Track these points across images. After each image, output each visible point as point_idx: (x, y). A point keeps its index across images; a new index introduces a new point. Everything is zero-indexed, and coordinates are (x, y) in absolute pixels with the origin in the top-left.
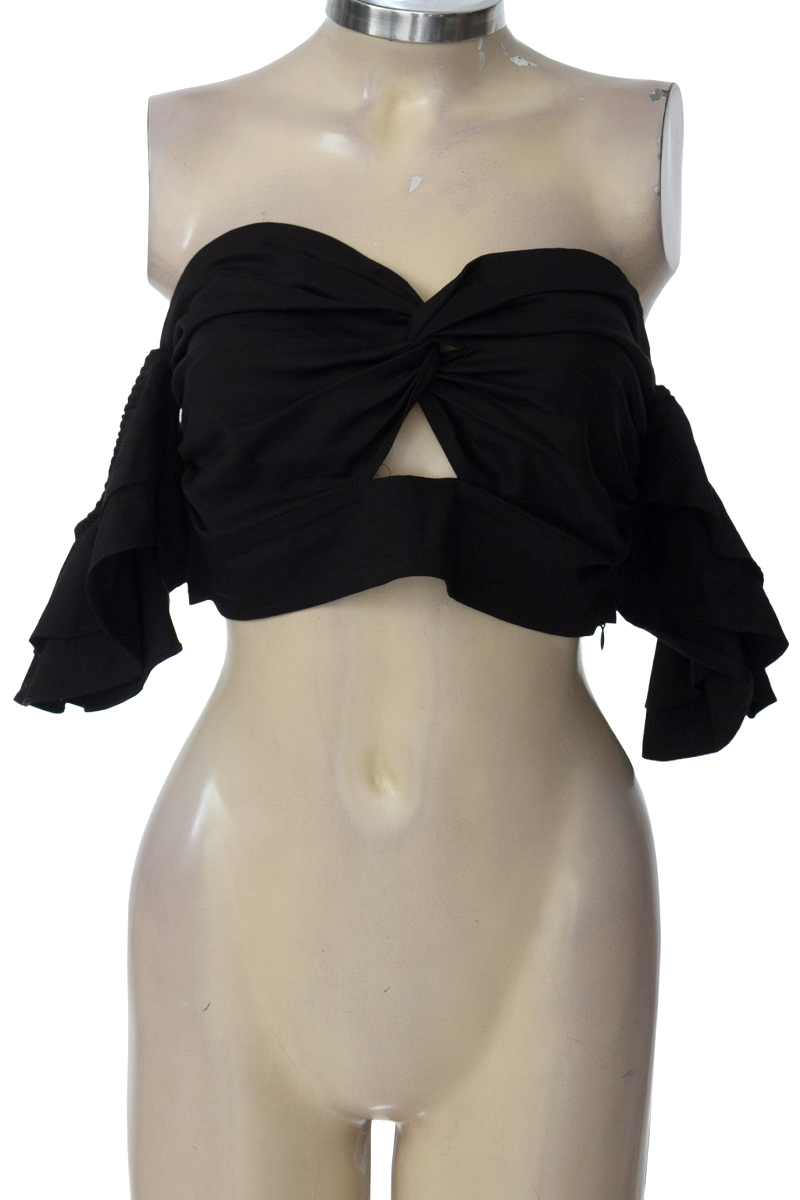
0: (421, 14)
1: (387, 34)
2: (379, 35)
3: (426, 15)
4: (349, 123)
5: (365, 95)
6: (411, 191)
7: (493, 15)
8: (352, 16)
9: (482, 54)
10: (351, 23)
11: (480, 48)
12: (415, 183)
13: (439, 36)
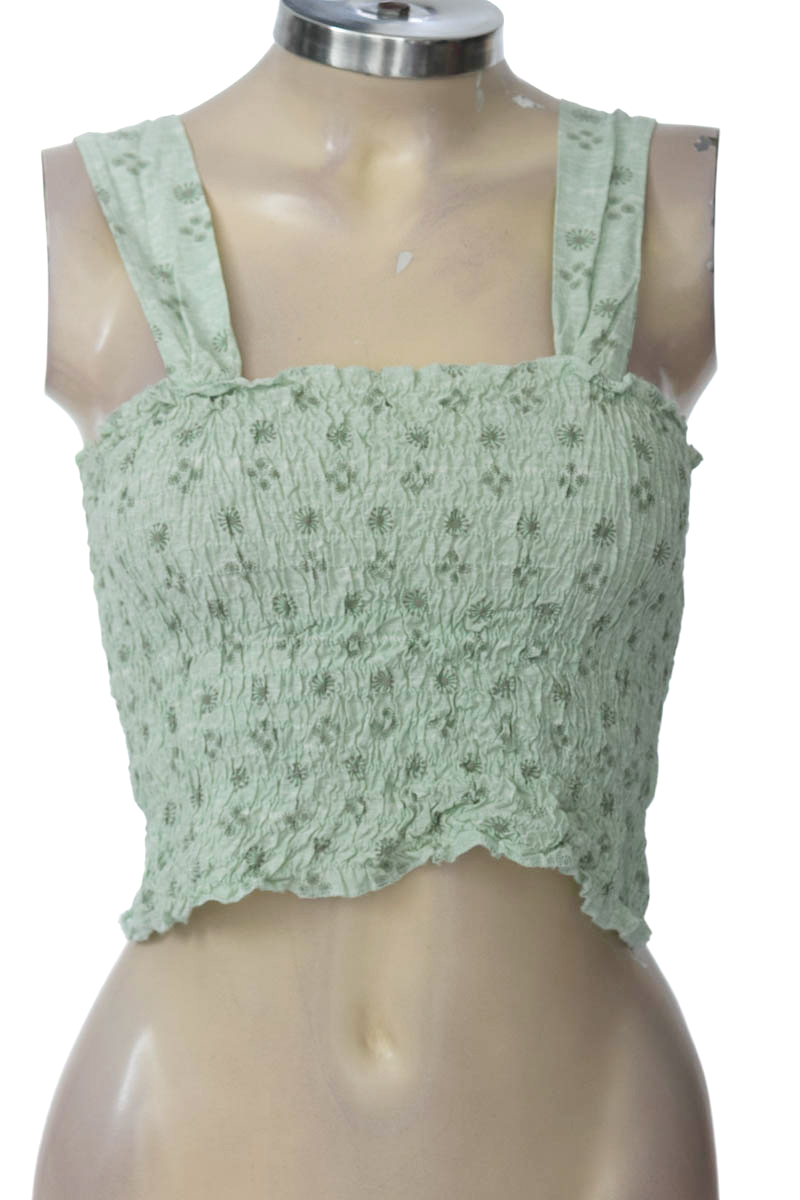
0: (400, 41)
1: (354, 64)
2: (344, 65)
3: (406, 42)
4: (311, 182)
5: (330, 146)
6: (398, 271)
7: (492, 43)
8: (307, 42)
9: (480, 93)
10: (305, 48)
11: (478, 83)
12: (405, 259)
13: (423, 70)
